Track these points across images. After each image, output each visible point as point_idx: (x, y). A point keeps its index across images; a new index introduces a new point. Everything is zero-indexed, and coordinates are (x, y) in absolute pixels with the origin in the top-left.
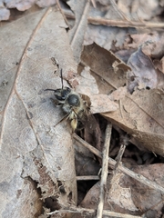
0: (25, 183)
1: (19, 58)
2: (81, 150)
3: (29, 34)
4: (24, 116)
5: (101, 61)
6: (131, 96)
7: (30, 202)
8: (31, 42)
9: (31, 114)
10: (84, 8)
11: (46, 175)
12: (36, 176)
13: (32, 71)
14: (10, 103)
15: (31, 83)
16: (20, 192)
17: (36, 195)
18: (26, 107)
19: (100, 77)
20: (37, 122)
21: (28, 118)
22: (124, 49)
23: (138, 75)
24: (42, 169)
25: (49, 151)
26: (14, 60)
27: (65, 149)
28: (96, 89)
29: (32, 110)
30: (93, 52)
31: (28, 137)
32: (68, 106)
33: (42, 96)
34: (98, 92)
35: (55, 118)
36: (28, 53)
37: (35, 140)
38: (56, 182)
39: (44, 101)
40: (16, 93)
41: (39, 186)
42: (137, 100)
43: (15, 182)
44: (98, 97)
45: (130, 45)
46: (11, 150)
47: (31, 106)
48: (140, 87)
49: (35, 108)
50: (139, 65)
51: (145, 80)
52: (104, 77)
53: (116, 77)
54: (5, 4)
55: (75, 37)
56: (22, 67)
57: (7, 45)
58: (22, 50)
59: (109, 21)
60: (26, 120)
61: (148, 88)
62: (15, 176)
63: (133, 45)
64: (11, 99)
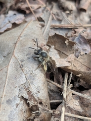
0: (21, 100)
1: (16, 41)
2: (52, 88)
3: (21, 31)
4: (19, 67)
5: (60, 43)
6: (77, 59)
7: (23, 111)
8: (22, 34)
9: (22, 65)
10: (49, 18)
11: (32, 96)
12: (26, 96)
13: (22, 46)
14: (11, 61)
15: (22, 51)
16: (17, 105)
17: (27, 107)
18: (20, 62)
19: (60, 51)
20: (25, 69)
21: (21, 67)
22: (72, 37)
23: (80, 48)
24: (29, 92)
25: (32, 83)
26: (13, 42)
27: (42, 82)
28: (58, 56)
29: (23, 63)
30: (55, 39)
31: (21, 76)
32: (41, 57)
33: (28, 56)
34: (59, 57)
35: (35, 66)
36: (21, 39)
37: (25, 78)
38: (37, 99)
39: (29, 58)
40: (14, 56)
41: (28, 101)
42: (81, 60)
43: (15, 99)
44: (59, 60)
45: (75, 35)
46: (12, 84)
47: (22, 61)
48: (82, 54)
49: (25, 62)
50: (80, 43)
51: (84, 50)
52: (62, 51)
53: (68, 51)
54: (9, 22)
55: (45, 31)
56: (17, 45)
57: (10, 36)
58: (17, 38)
59: (63, 25)
60: (20, 69)
61: (86, 54)
62: (15, 97)
63: (77, 34)
64: (12, 59)
